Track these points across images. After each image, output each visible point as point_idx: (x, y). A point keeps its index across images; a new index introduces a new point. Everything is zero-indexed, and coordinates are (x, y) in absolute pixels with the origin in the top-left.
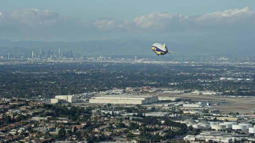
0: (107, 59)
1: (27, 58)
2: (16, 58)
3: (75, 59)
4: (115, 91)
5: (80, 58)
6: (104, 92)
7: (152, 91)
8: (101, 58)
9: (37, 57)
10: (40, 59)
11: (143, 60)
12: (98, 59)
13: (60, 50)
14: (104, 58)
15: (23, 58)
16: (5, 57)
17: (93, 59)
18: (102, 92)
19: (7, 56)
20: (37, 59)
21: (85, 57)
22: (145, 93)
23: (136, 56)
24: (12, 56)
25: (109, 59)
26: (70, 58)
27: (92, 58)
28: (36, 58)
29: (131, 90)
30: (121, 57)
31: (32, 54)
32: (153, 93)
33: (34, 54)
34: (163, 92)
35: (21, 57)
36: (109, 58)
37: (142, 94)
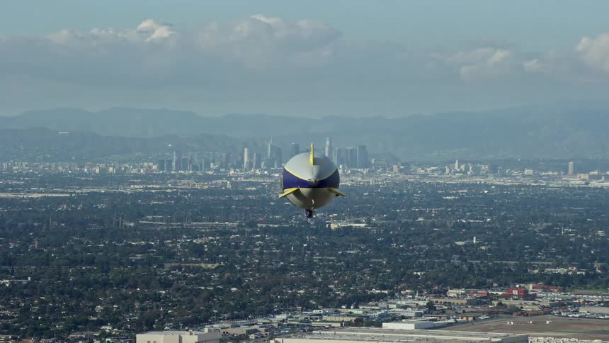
0: (477, 172)
1: (228, 169)
2: (195, 168)
3: (373, 171)
4: (398, 307)
5: (392, 170)
6: (356, 307)
7: (536, 308)
8: (456, 168)
9: (258, 166)
10: (266, 172)
11: (593, 177)
12: (447, 171)
13: (328, 143)
14: (467, 169)
15: (215, 170)
16: (161, 167)
17: (433, 171)
18: (348, 307)
19: (170, 162)
20: (258, 172)
21: (407, 164)
22: (505, 313)
23: (571, 163)
24: (182, 164)
25: (481, 173)
26: (360, 168)
27: (428, 169)
28: (256, 168)
29: (459, 302)
30: (521, 166)
31: (243, 158)
32: (535, 314)
33: (250, 156)
34: (577, 312)
35: (212, 165)
36: (485, 168)
37: (492, 318)
